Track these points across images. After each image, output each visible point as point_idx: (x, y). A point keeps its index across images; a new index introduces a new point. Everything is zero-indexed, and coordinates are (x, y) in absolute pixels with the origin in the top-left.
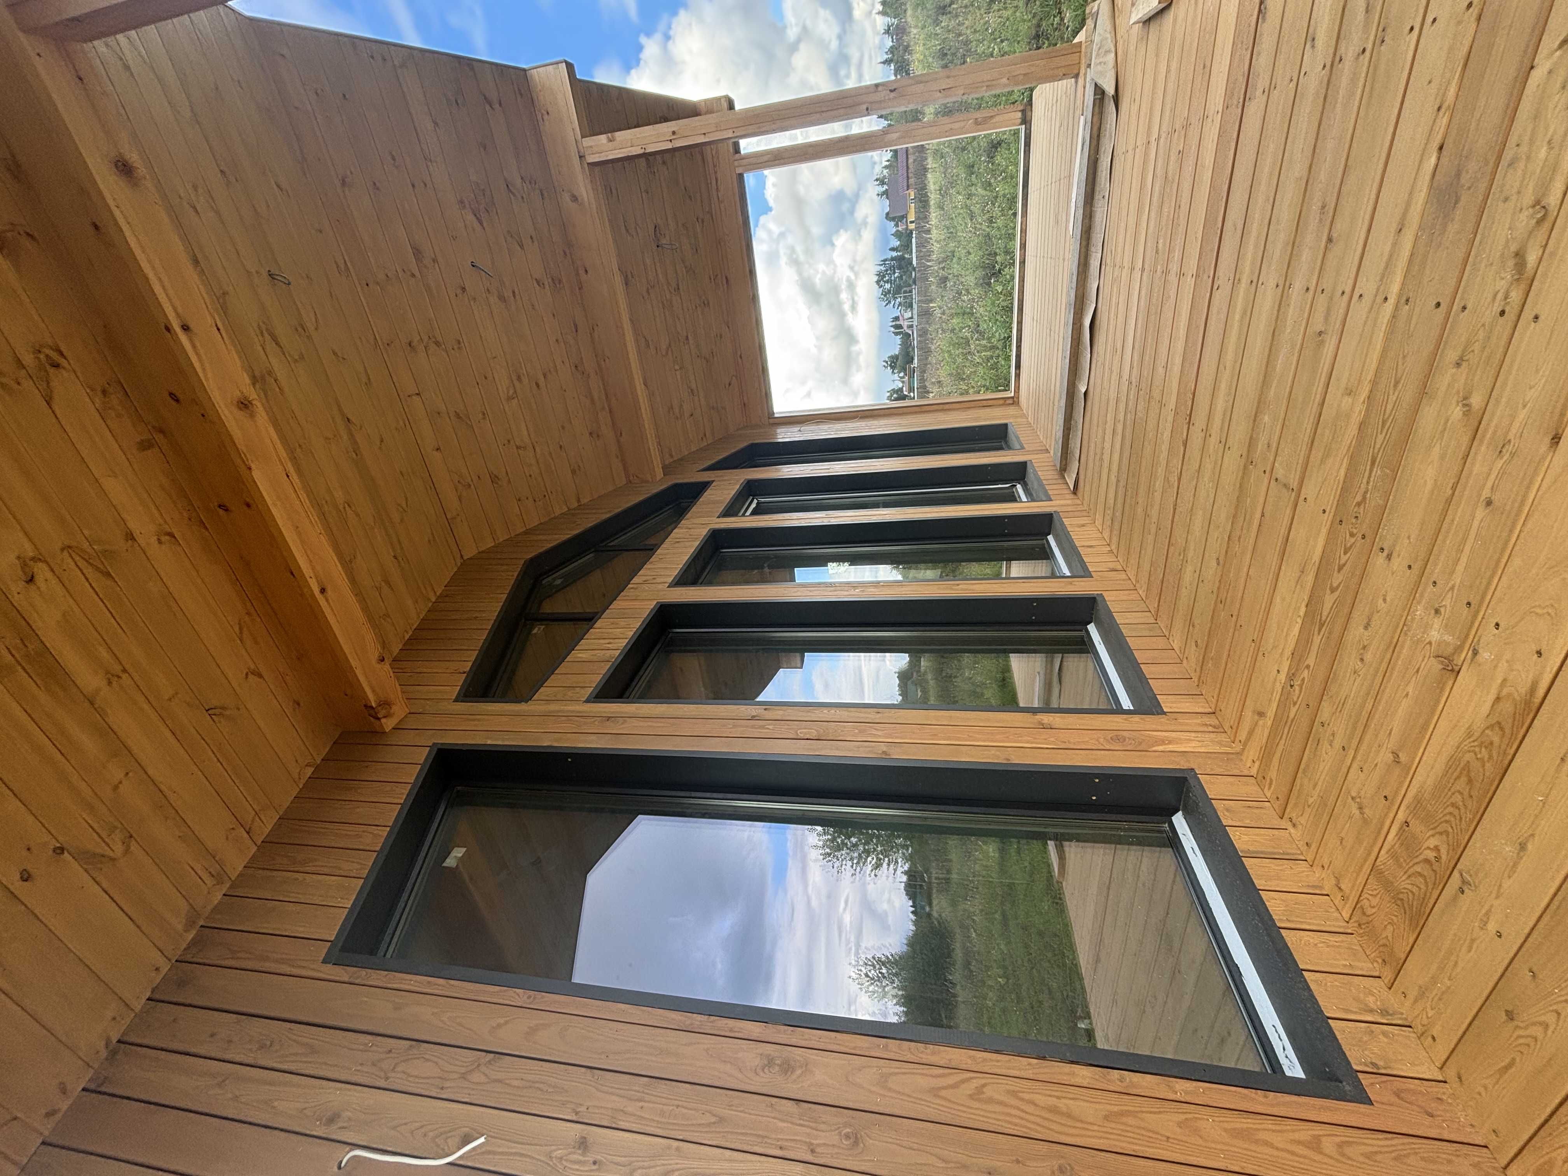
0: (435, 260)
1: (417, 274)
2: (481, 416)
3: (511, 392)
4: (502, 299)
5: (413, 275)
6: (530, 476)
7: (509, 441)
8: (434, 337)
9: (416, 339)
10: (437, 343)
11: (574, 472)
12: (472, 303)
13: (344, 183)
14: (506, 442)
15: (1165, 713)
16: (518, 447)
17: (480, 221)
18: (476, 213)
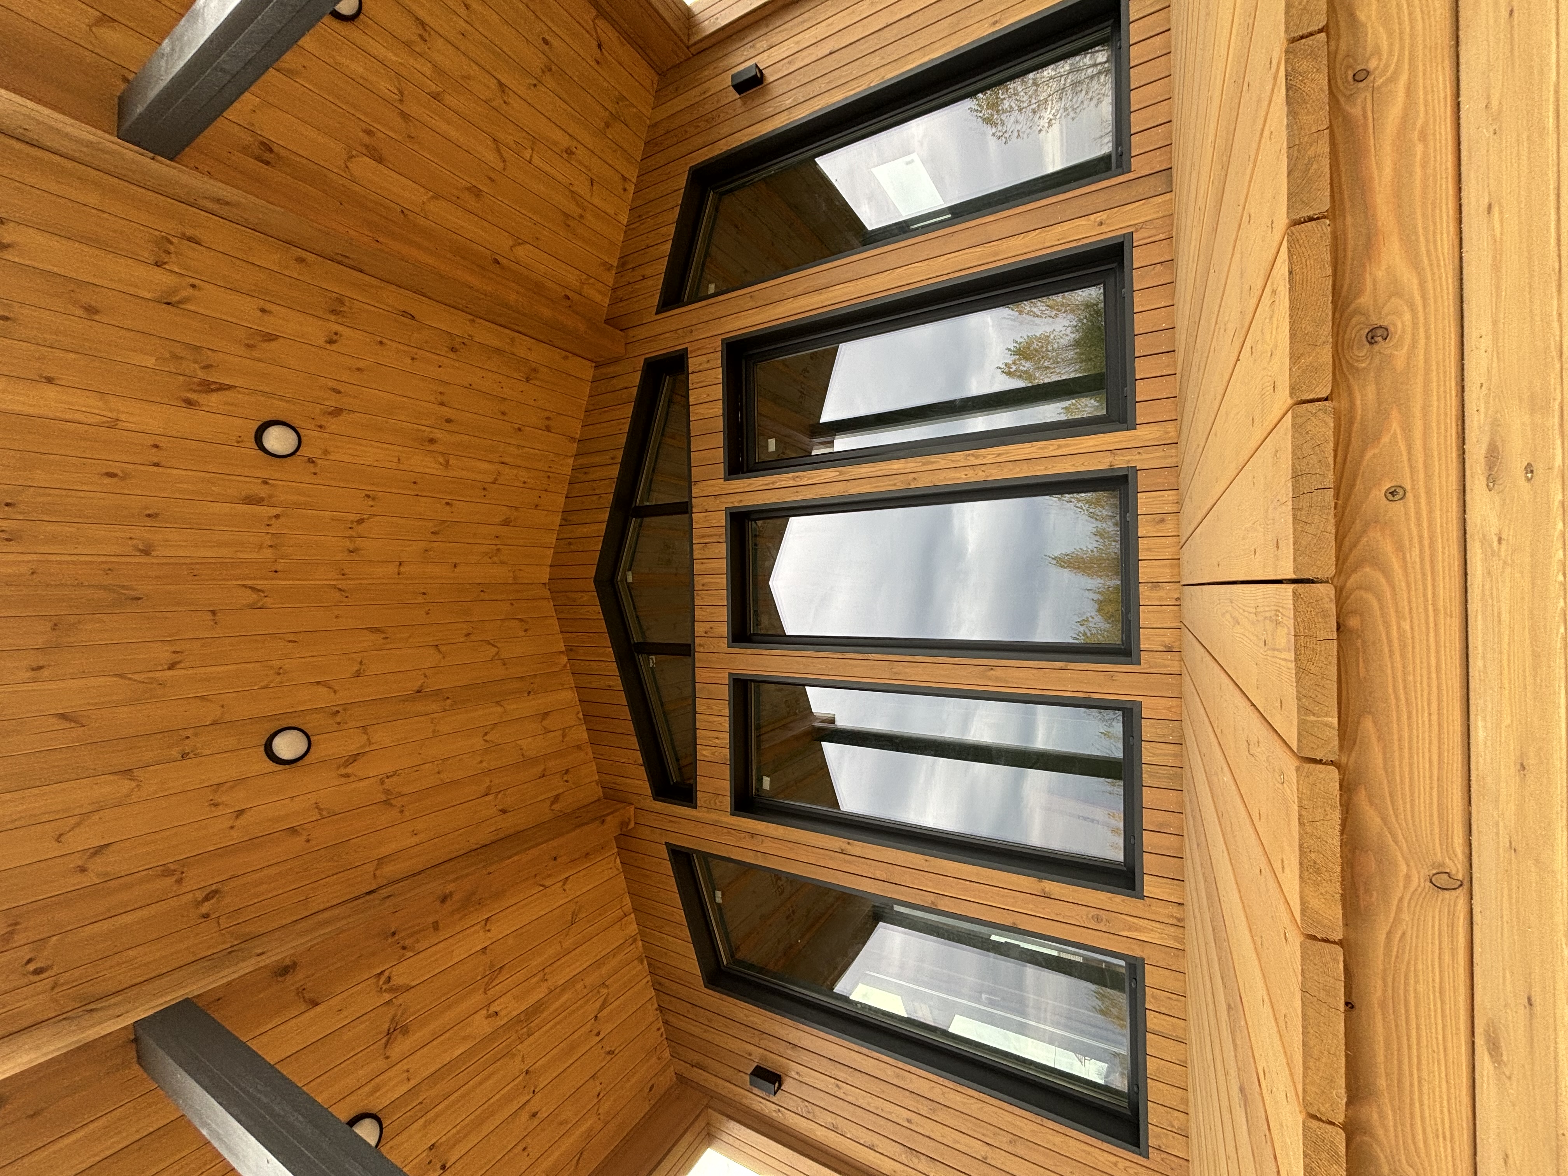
1: (276, 511)
2: (448, 508)
3: (441, 460)
4: (337, 412)
5: (277, 517)
6: (525, 483)
7: (484, 489)
8: (352, 522)
9: (349, 545)
10: (360, 521)
11: (548, 429)
12: (331, 458)
13: (146, 552)
14: (483, 493)
15: (1143, 897)
17: (222, 388)
18: (208, 387)
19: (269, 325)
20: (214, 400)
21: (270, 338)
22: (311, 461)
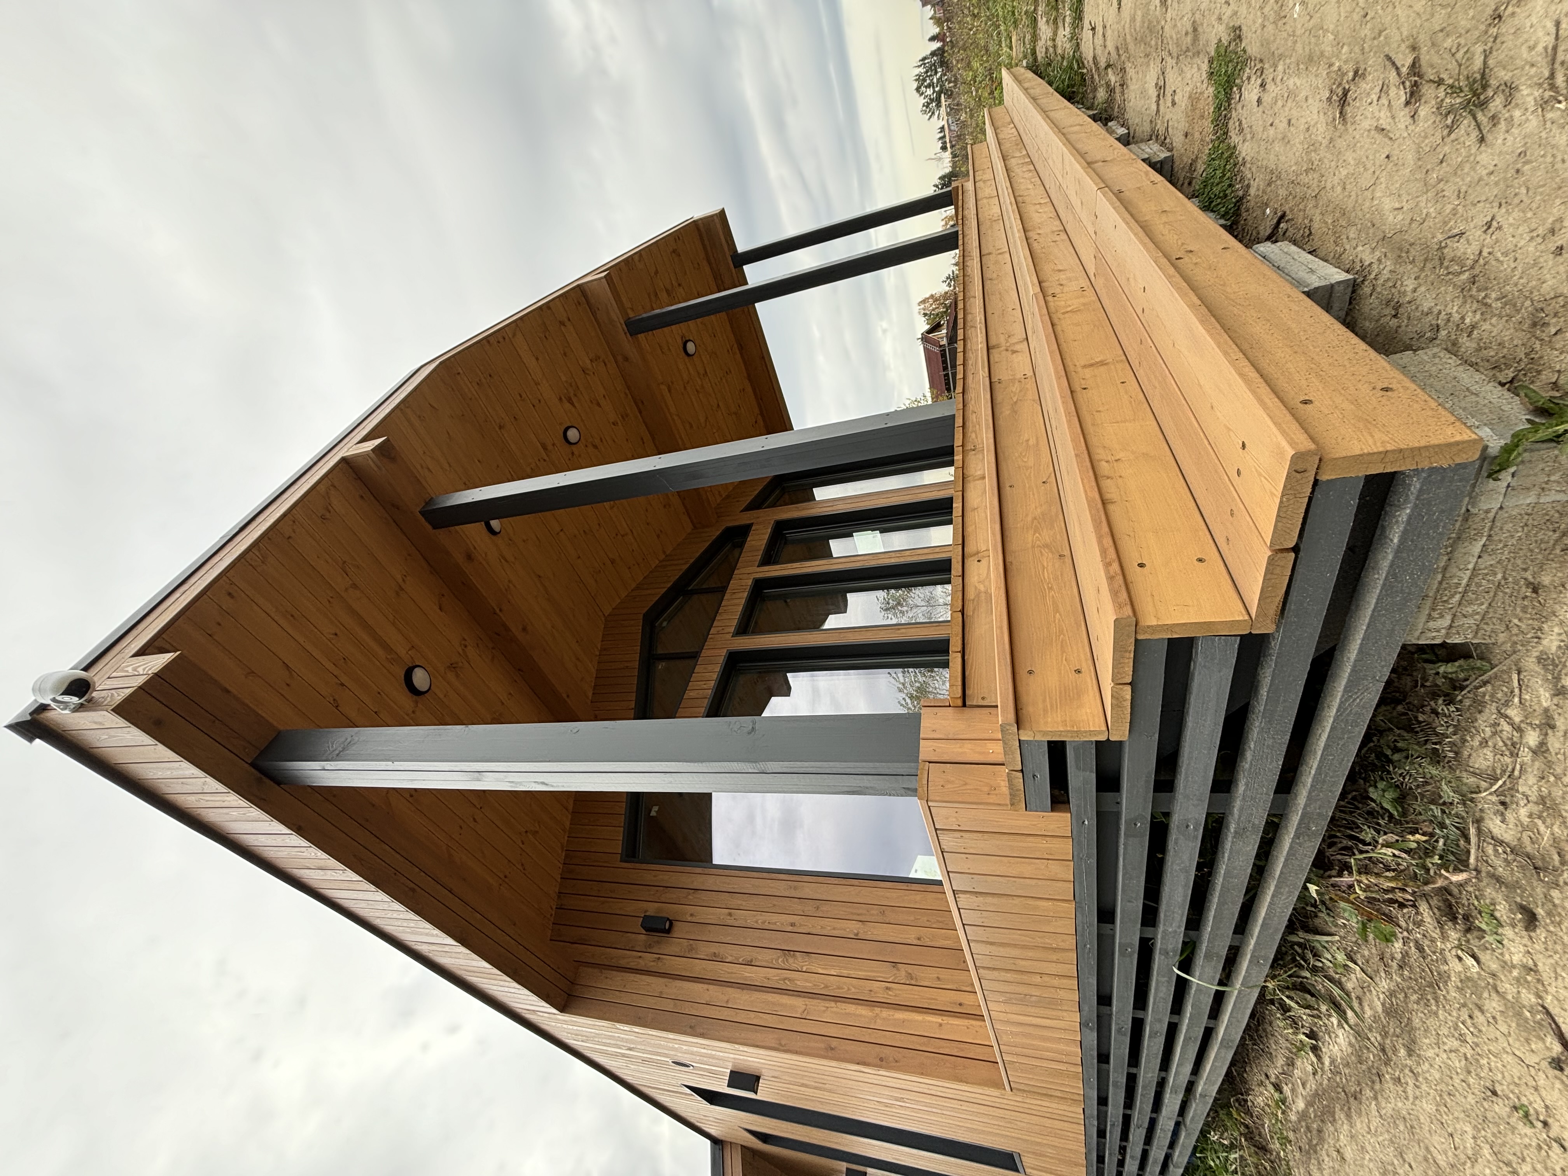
0: (554, 445)
1: (546, 458)
4: (595, 447)
5: (545, 460)
6: (633, 551)
13: (500, 427)
16: (623, 536)
17: (572, 404)
18: (570, 401)
19: (602, 402)
20: (567, 405)
21: (599, 405)
22: (573, 453)
